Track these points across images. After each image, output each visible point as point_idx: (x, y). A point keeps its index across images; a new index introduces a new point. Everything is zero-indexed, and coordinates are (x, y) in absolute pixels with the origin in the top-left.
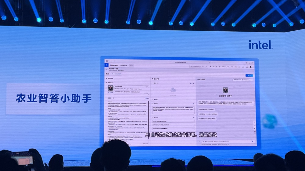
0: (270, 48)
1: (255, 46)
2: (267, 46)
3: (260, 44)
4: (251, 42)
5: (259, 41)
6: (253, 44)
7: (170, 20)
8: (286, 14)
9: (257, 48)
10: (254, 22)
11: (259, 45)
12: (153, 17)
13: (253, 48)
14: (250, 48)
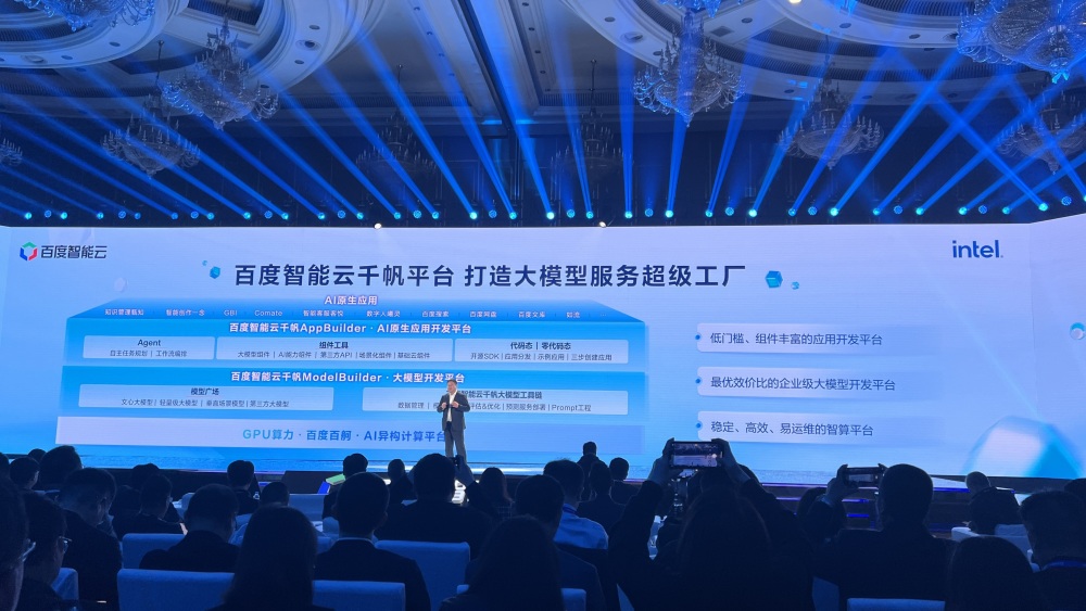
0: (997, 255)
1: (965, 251)
2: (992, 251)
3: (975, 247)
4: (957, 245)
5: (974, 243)
6: (961, 248)
7: (790, 206)
8: (1031, 186)
9: (970, 256)
10: (962, 204)
11: (974, 250)
12: (758, 201)
13: (960, 256)
14: (955, 256)
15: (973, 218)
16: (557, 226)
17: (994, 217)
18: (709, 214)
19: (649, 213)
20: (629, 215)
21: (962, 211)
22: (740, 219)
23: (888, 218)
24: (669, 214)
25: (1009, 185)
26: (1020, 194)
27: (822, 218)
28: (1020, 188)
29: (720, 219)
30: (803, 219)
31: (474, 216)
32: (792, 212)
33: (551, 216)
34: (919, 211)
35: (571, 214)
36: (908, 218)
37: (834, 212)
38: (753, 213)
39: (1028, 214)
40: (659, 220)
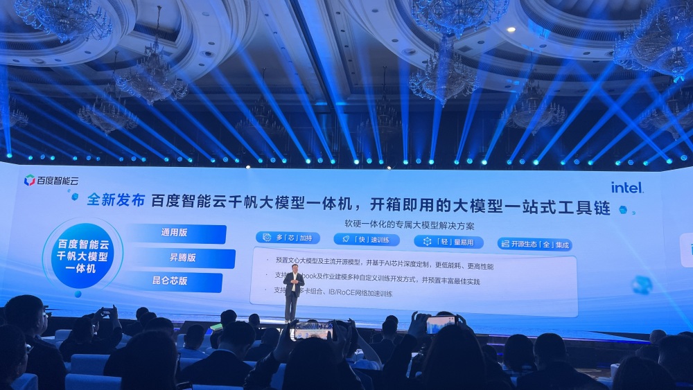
0: (640, 192)
1: (619, 189)
2: (637, 189)
3: (626, 186)
4: (614, 185)
5: (626, 183)
6: (617, 187)
7: (508, 158)
8: (662, 148)
9: (623, 192)
10: (618, 159)
11: (625, 188)
12: (488, 155)
13: (617, 192)
14: (613, 191)
15: (624, 167)
16: (361, 168)
17: (638, 167)
18: (457, 162)
19: (419, 161)
20: (406, 162)
21: (618, 163)
22: (476, 166)
23: (570, 167)
24: (431, 162)
25: (647, 146)
26: (655, 153)
27: (529, 166)
28: (655, 149)
29: (464, 166)
30: (516, 166)
31: (308, 161)
32: (509, 162)
33: (357, 162)
34: (590, 163)
35: (369, 161)
36: (583, 167)
37: (536, 163)
38: (484, 162)
39: (659, 166)
40: (425, 166)
